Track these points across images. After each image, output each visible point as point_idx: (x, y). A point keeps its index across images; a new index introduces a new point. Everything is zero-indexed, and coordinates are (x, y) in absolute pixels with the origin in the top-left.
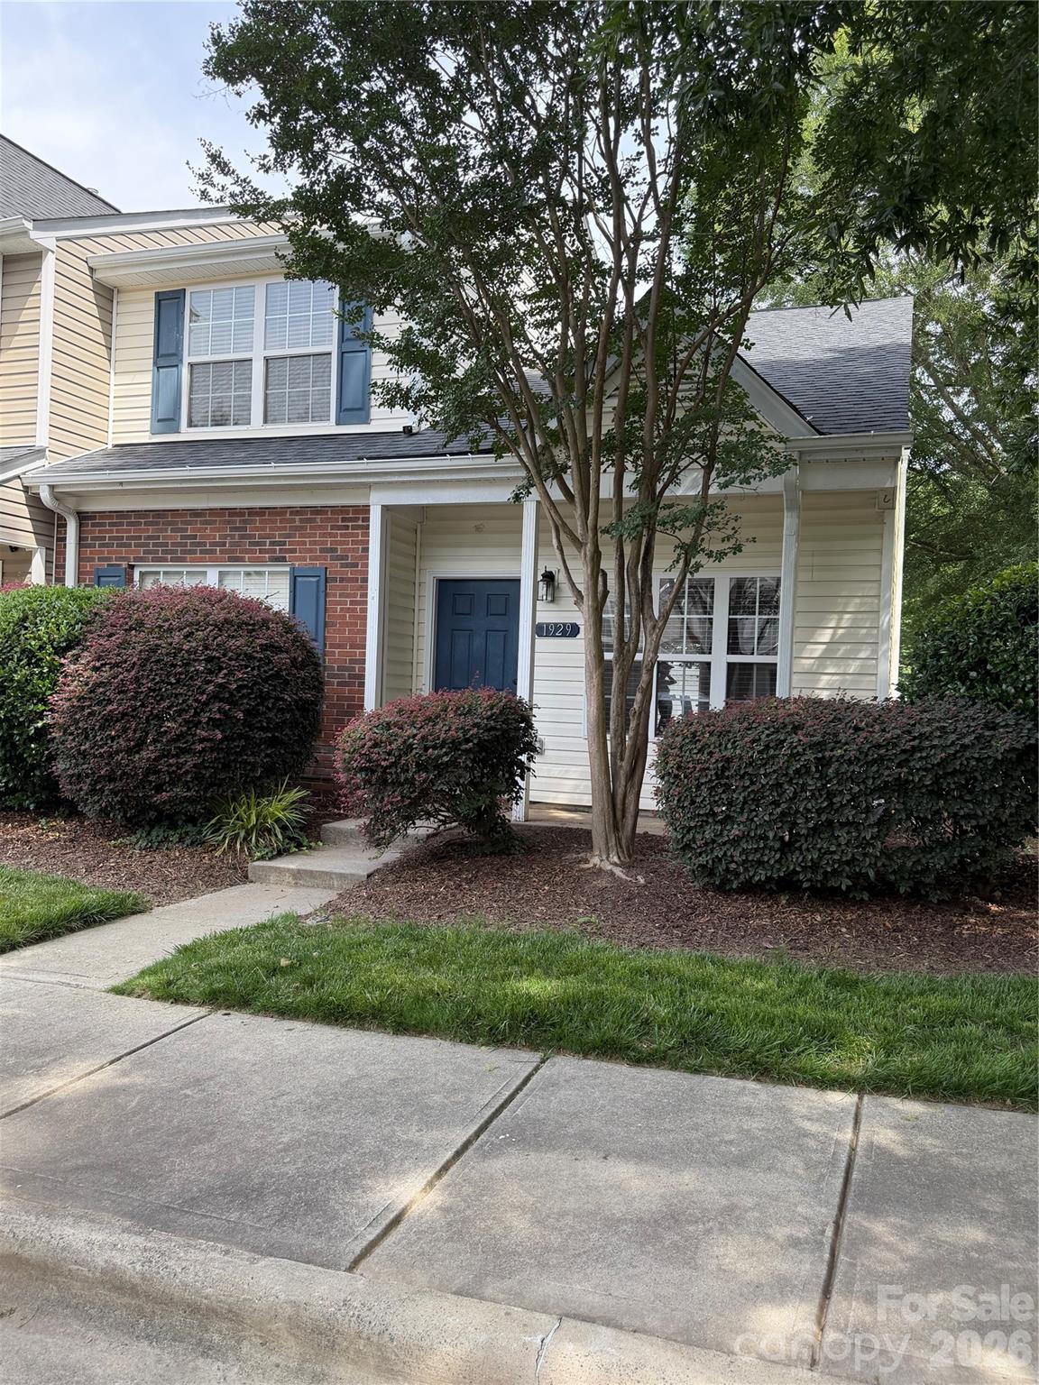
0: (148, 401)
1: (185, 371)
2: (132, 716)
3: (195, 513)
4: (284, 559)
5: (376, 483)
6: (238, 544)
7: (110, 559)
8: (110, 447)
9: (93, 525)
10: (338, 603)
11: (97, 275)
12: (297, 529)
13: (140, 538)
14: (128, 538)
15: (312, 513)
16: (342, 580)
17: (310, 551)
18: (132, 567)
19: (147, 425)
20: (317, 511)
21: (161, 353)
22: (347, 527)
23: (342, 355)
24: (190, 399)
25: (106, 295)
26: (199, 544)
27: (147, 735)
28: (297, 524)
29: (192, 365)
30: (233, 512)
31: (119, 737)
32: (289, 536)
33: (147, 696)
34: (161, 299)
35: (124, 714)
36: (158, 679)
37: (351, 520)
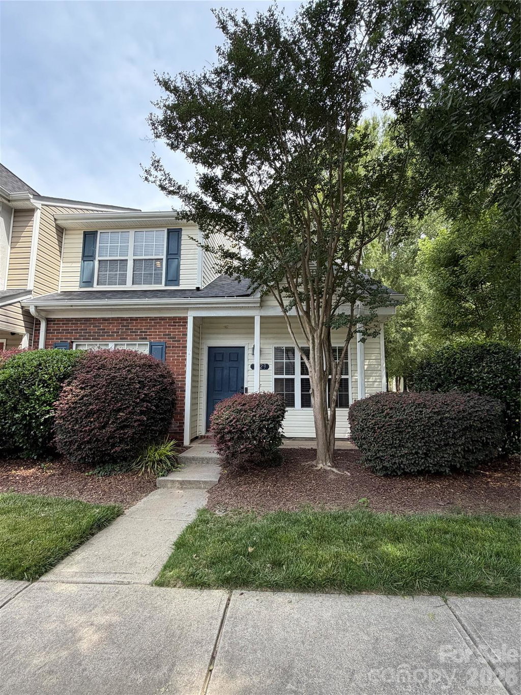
0: (79, 274)
1: (97, 263)
2: (103, 411)
3: (105, 319)
4: (146, 338)
5: (191, 308)
6: (125, 332)
7: (62, 339)
8: (59, 292)
9: (54, 324)
10: (171, 357)
11: (58, 222)
12: (153, 326)
13: (77, 330)
14: (71, 330)
15: (160, 319)
16: (173, 347)
17: (159, 335)
18: (72, 342)
19: (78, 284)
20: (162, 319)
21: (85, 255)
22: (176, 326)
23: (167, 260)
24: (98, 274)
25: (61, 231)
26: (106, 332)
27: (109, 420)
28: (153, 324)
29: (100, 261)
30: (123, 319)
31: (95, 421)
32: (149, 329)
33: (110, 401)
34: (86, 234)
35: (98, 410)
36: (115, 392)
37: (177, 322)
